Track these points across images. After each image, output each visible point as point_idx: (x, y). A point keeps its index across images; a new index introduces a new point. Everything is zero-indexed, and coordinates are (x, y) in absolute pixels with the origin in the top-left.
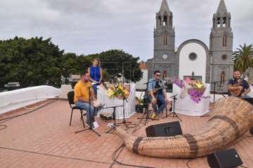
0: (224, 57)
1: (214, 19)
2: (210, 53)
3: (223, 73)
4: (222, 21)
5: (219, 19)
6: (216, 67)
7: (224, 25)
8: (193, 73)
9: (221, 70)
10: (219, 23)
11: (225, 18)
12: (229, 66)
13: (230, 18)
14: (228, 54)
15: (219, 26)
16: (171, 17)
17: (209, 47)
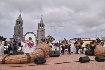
1: (39, 25)
2: (37, 38)
4: (41, 26)
5: (40, 25)
7: (42, 28)
10: (40, 27)
11: (42, 25)
13: (44, 26)
15: (40, 28)
16: (22, 22)
17: (36, 35)
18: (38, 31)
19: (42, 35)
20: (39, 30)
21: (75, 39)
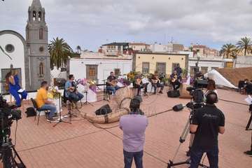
0: (41, 49)
1: (29, 12)
2: (27, 44)
3: (41, 64)
4: (38, 14)
6: (35, 59)
7: (39, 19)
8: (12, 66)
9: (39, 62)
10: (34, 16)
11: (40, 13)
12: (46, 57)
13: (44, 13)
14: (44, 46)
15: (34, 19)
17: (25, 38)
18: (28, 29)
19: (41, 37)
20: (30, 25)
21: (115, 44)
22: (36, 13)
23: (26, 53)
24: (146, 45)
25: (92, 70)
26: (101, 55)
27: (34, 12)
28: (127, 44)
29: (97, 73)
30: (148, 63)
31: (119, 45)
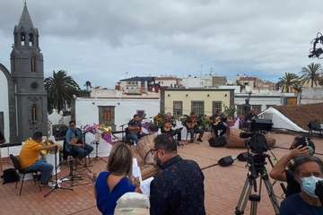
0: (34, 86)
1: (15, 34)
2: (13, 79)
3: (35, 106)
4: (28, 37)
9: (31, 103)
10: (22, 40)
11: (31, 35)
12: (41, 97)
13: (38, 36)
15: (23, 43)
18: (13, 56)
19: (33, 69)
20: (17, 52)
21: (137, 79)
22: (26, 35)
23: (11, 90)
24: (177, 80)
25: (107, 114)
26: (119, 94)
27: (23, 34)
28: (153, 79)
29: (113, 118)
30: (181, 103)
31: (143, 80)
